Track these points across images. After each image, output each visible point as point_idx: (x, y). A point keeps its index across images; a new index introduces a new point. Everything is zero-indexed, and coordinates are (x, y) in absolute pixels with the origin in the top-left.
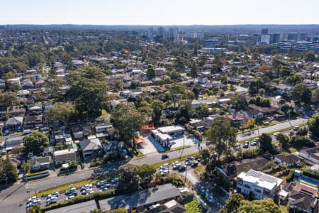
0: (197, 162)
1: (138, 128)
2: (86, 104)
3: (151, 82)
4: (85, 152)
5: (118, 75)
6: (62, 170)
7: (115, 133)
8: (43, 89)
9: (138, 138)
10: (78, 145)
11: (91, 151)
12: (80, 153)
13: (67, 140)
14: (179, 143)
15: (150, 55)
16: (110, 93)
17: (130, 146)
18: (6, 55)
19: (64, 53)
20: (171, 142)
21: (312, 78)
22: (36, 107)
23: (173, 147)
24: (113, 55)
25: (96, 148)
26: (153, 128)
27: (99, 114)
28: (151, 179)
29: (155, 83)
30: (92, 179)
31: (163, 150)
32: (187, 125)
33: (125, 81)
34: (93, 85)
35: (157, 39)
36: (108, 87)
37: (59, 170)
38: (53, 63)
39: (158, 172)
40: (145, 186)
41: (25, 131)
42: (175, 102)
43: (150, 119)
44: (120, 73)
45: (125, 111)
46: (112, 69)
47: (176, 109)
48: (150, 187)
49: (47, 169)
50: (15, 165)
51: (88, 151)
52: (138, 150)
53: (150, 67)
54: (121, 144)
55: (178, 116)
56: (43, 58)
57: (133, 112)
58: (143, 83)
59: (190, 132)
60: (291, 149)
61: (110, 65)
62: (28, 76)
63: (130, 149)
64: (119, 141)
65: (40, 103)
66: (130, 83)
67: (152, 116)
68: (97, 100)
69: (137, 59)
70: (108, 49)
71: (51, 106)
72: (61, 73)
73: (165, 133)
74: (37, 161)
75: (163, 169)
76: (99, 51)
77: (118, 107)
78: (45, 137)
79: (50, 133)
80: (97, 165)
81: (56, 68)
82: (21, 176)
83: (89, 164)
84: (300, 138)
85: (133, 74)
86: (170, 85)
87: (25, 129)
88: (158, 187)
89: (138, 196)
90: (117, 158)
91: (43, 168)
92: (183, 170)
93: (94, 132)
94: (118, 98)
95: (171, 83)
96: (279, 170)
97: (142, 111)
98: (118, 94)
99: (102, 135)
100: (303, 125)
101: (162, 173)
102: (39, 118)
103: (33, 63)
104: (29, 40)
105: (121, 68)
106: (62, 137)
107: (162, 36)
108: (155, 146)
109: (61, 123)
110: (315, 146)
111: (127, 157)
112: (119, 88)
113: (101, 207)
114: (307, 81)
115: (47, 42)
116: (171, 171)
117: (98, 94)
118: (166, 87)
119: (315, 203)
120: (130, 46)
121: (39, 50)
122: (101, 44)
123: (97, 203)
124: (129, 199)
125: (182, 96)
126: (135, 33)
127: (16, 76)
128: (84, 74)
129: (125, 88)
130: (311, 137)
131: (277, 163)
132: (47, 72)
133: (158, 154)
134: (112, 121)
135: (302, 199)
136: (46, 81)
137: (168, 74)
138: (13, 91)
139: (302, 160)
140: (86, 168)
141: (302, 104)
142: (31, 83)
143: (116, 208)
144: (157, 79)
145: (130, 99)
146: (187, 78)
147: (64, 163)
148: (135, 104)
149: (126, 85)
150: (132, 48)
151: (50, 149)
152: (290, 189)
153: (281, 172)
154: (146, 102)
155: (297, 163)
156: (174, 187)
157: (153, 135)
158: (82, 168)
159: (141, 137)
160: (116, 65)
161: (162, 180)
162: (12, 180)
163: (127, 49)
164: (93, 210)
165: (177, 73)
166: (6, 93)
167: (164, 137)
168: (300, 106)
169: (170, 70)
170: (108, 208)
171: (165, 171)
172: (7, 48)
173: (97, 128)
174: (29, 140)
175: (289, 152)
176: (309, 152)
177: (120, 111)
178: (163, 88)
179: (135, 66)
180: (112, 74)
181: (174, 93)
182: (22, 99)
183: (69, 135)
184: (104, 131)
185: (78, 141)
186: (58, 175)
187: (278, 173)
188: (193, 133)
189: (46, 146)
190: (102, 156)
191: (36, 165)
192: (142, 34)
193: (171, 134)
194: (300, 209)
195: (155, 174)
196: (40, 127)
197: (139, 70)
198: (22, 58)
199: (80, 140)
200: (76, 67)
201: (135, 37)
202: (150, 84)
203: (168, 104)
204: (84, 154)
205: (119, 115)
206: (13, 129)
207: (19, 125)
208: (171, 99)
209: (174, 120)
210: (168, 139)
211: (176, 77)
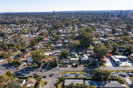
0: (132, 74)
1: (105, 54)
2: (84, 42)
3: (113, 35)
4: (82, 60)
5: (99, 31)
6: (72, 66)
7: (95, 55)
8: (69, 35)
9: (104, 58)
10: (79, 57)
11: (84, 60)
12: (80, 60)
13: (76, 55)
14: (124, 64)
15: (114, 23)
16: (94, 38)
17: (100, 61)
18: (59, 22)
19: (78, 22)
20: (120, 63)
22: (66, 41)
23: (120, 65)
24: (97, 23)
25: (86, 60)
26: (112, 55)
27: (89, 46)
28: (108, 77)
29: (115, 36)
30: (83, 71)
31: (116, 66)
32: (129, 56)
33: (101, 34)
34: (88, 34)
35: (119, 16)
36: (94, 36)
37: (72, 65)
38: (74, 25)
40: (105, 79)
41: (62, 49)
42: (124, 45)
43: (111, 51)
44: (100, 30)
45: (100, 46)
46: (96, 28)
47: (125, 48)
48: (107, 80)
49: (67, 64)
50: (57, 60)
51: (83, 60)
52: (104, 64)
53: (114, 28)
54: (97, 60)
55: (125, 52)
56: (70, 24)
57: (103, 47)
58: (109, 35)
59: (130, 59)
61: (96, 27)
62: (65, 30)
63: (100, 63)
64: (96, 58)
65: (68, 40)
66: (103, 35)
67: (112, 50)
68: (89, 41)
69: (108, 25)
70: (95, 21)
71: (72, 41)
72: (76, 29)
73: (117, 58)
74: (64, 61)
76: (92, 21)
77: (97, 44)
78: (68, 52)
79: (70, 51)
80: (86, 66)
81: (75, 27)
82: (59, 65)
83: (83, 65)
85: (105, 31)
86: (122, 37)
87: (62, 48)
88: (111, 81)
89: (101, 83)
90: (94, 65)
91: (66, 64)
92: (124, 76)
93: (86, 53)
94: (97, 41)
95: (123, 36)
97: (107, 47)
98: (97, 39)
99: (89, 55)
101: (114, 76)
102: (67, 45)
103: (67, 25)
104: (67, 17)
105: (100, 28)
106: (74, 53)
107: (121, 15)
108: (112, 63)
109: (74, 48)
111: (98, 65)
112: (98, 36)
113: (85, 83)
115: (72, 18)
116: (118, 76)
117: (89, 39)
118: (120, 38)
120: (105, 19)
121: (70, 20)
122: (93, 18)
123: (84, 81)
124: (97, 83)
125: (128, 42)
126: (108, 13)
127: (61, 30)
128: (85, 30)
129: (101, 37)
132: (71, 28)
133: (113, 67)
134: (94, 50)
136: (71, 32)
137: (122, 32)
138: (60, 35)
140: (81, 67)
142: (66, 32)
143: (92, 85)
144: (117, 34)
145: (103, 42)
146: (132, 34)
147: (74, 63)
148: (105, 44)
149: (101, 36)
150: (106, 20)
151: (69, 57)
154: (110, 44)
156: (119, 83)
157: (111, 58)
158: (80, 66)
159: (106, 58)
160: (98, 27)
161: (113, 79)
162: (56, 66)
163: (104, 20)
164: (82, 83)
165: (127, 32)
166: (57, 35)
167: (117, 60)
169: (123, 30)
170: (88, 84)
172: (59, 20)
173: (87, 52)
174: (63, 52)
177: (98, 46)
178: (119, 38)
179: (106, 28)
180: (96, 30)
181: (124, 41)
182: (62, 38)
183: (77, 53)
184: (90, 53)
185: (79, 56)
186: (71, 67)
188: (132, 60)
189: (68, 56)
190: (88, 63)
191: (64, 62)
192: (112, 14)
193: (120, 59)
195: (110, 75)
196: (67, 49)
197: (108, 30)
198: (64, 23)
199: (80, 55)
200: (82, 27)
201: (108, 15)
202: (113, 36)
203: (121, 45)
204: (81, 61)
205: (97, 48)
206: (58, 48)
207: (60, 47)
208: (122, 44)
209: (122, 53)
210: (118, 61)
211: (126, 34)
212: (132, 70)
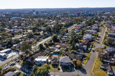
0: (19, 60)
14: (10, 55)
20: (7, 55)
21: (50, 24)
23: (8, 57)
28: (1, 73)
31: (4, 59)
32: (12, 47)
39: (3, 69)
42: (5, 40)
47: (6, 42)
55: (7, 45)
60: (49, 47)
73: (3, 53)
75: (5, 67)
84: (51, 43)
86: (1, 34)
88: (4, 75)
92: (14, 64)
95: (1, 32)
96: (47, 54)
100: (51, 39)
101: (5, 69)
110: (55, 44)
114: (49, 25)
116: (9, 67)
119: (58, 60)
125: (7, 37)
130: (53, 42)
131: (46, 52)
133: (2, 62)
135: (55, 61)
139: (52, 49)
141: (49, 32)
146: (8, 29)
152: (51, 59)
153: (48, 55)
155: (51, 50)
156: (12, 72)
161: (6, 71)
165: (3, 28)
167: (3, 55)
168: (49, 33)
171: (6, 68)
175: (49, 48)
176: (54, 46)
181: (4, 36)
187: (47, 55)
188: (15, 50)
193: (6, 52)
194: (55, 63)
195: (2, 70)
203: (2, 41)
208: (2, 39)
209: (6, 47)
210: (5, 55)
211: (3, 30)
212: (18, 57)
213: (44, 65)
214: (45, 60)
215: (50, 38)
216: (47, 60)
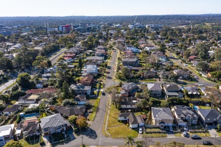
21: (9, 53)
60: (12, 102)
84: (15, 93)
96: (9, 119)
100: (14, 84)
110: (26, 94)
114: (6, 55)
119: (38, 126)
130: (22, 89)
131: (6, 115)
135: (31, 129)
139: (21, 106)
141: (8, 70)
152: (21, 126)
153: (12, 120)
155: (19, 109)
168: (8, 72)
175: (12, 104)
176: (24, 99)
187: (10, 121)
194: (31, 135)
213: (7, 144)
214: (7, 133)
215: (11, 83)
216: (13, 132)
